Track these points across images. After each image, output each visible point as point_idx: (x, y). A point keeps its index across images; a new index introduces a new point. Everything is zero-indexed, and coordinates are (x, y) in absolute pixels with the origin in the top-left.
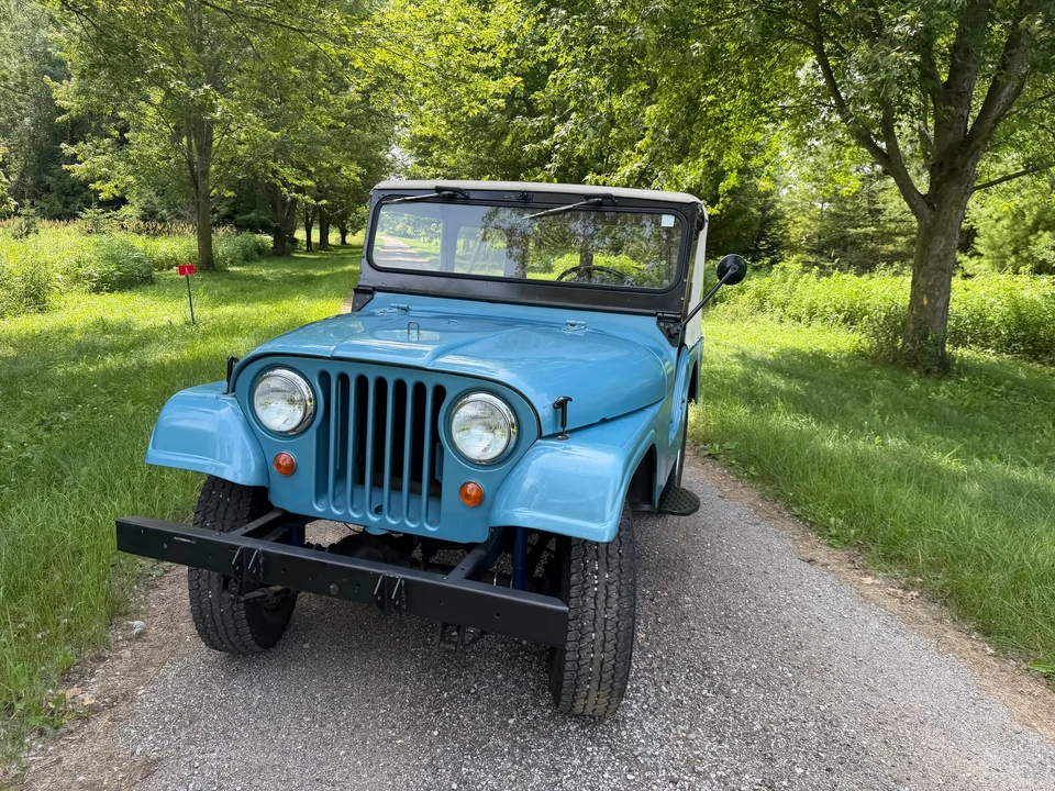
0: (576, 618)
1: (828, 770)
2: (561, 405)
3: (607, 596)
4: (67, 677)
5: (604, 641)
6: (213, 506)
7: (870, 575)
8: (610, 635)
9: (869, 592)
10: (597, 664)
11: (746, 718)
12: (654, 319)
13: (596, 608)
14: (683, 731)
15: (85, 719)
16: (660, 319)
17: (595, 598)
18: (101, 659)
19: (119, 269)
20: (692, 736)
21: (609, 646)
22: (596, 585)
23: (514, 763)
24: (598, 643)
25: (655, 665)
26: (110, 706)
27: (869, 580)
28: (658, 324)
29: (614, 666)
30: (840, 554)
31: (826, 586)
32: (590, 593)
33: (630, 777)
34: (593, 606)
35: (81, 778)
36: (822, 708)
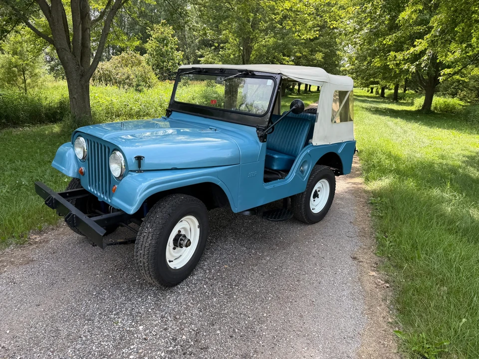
0: (137, 243)
1: (231, 337)
2: (139, 159)
3: (148, 238)
4: (40, 232)
5: (144, 255)
6: (72, 183)
7: (378, 271)
8: (146, 252)
9: (365, 278)
10: (142, 263)
11: (225, 307)
12: (255, 129)
13: (143, 242)
14: (191, 303)
15: (31, 244)
16: (258, 129)
17: (144, 237)
18: (53, 229)
19: (206, 101)
20: (192, 306)
21: (146, 257)
22: (145, 233)
23: (121, 293)
24: (142, 255)
25: (215, 278)
26: (40, 243)
27: (374, 273)
28: (257, 131)
29: (148, 265)
30: (376, 259)
31: (345, 271)
32: (143, 235)
33: (150, 310)
34: (142, 240)
35: (12, 259)
36: (265, 315)
